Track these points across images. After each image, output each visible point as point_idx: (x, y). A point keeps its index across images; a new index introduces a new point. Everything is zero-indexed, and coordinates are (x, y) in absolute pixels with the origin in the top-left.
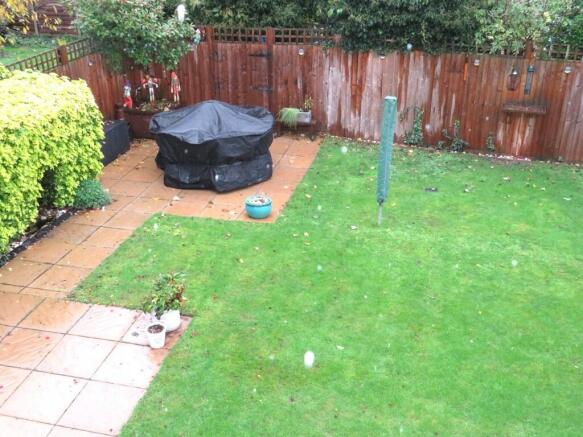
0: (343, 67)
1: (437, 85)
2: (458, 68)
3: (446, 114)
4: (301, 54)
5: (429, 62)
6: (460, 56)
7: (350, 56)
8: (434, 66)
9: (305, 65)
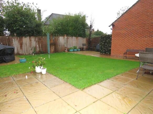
0: (17, 40)
1: (37, 42)
2: (40, 39)
3: (40, 48)
4: (7, 38)
5: (35, 38)
6: (40, 37)
7: (19, 38)
8: (36, 39)
9: (9, 40)
